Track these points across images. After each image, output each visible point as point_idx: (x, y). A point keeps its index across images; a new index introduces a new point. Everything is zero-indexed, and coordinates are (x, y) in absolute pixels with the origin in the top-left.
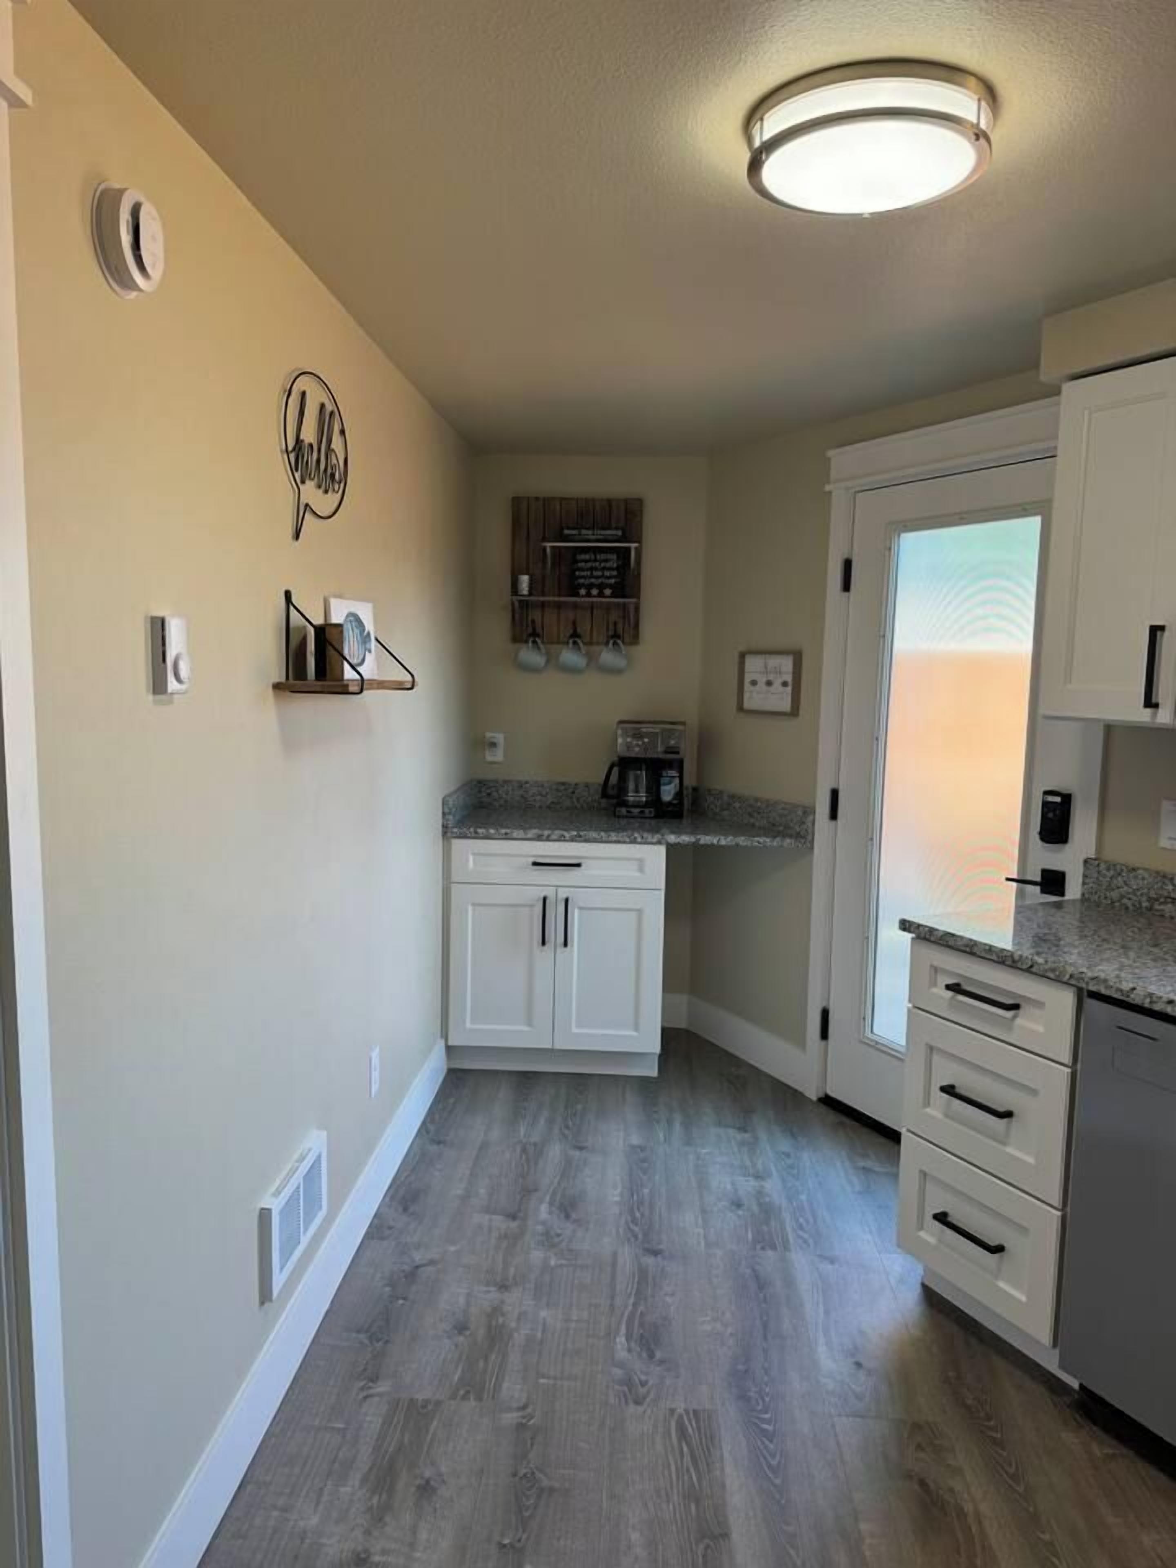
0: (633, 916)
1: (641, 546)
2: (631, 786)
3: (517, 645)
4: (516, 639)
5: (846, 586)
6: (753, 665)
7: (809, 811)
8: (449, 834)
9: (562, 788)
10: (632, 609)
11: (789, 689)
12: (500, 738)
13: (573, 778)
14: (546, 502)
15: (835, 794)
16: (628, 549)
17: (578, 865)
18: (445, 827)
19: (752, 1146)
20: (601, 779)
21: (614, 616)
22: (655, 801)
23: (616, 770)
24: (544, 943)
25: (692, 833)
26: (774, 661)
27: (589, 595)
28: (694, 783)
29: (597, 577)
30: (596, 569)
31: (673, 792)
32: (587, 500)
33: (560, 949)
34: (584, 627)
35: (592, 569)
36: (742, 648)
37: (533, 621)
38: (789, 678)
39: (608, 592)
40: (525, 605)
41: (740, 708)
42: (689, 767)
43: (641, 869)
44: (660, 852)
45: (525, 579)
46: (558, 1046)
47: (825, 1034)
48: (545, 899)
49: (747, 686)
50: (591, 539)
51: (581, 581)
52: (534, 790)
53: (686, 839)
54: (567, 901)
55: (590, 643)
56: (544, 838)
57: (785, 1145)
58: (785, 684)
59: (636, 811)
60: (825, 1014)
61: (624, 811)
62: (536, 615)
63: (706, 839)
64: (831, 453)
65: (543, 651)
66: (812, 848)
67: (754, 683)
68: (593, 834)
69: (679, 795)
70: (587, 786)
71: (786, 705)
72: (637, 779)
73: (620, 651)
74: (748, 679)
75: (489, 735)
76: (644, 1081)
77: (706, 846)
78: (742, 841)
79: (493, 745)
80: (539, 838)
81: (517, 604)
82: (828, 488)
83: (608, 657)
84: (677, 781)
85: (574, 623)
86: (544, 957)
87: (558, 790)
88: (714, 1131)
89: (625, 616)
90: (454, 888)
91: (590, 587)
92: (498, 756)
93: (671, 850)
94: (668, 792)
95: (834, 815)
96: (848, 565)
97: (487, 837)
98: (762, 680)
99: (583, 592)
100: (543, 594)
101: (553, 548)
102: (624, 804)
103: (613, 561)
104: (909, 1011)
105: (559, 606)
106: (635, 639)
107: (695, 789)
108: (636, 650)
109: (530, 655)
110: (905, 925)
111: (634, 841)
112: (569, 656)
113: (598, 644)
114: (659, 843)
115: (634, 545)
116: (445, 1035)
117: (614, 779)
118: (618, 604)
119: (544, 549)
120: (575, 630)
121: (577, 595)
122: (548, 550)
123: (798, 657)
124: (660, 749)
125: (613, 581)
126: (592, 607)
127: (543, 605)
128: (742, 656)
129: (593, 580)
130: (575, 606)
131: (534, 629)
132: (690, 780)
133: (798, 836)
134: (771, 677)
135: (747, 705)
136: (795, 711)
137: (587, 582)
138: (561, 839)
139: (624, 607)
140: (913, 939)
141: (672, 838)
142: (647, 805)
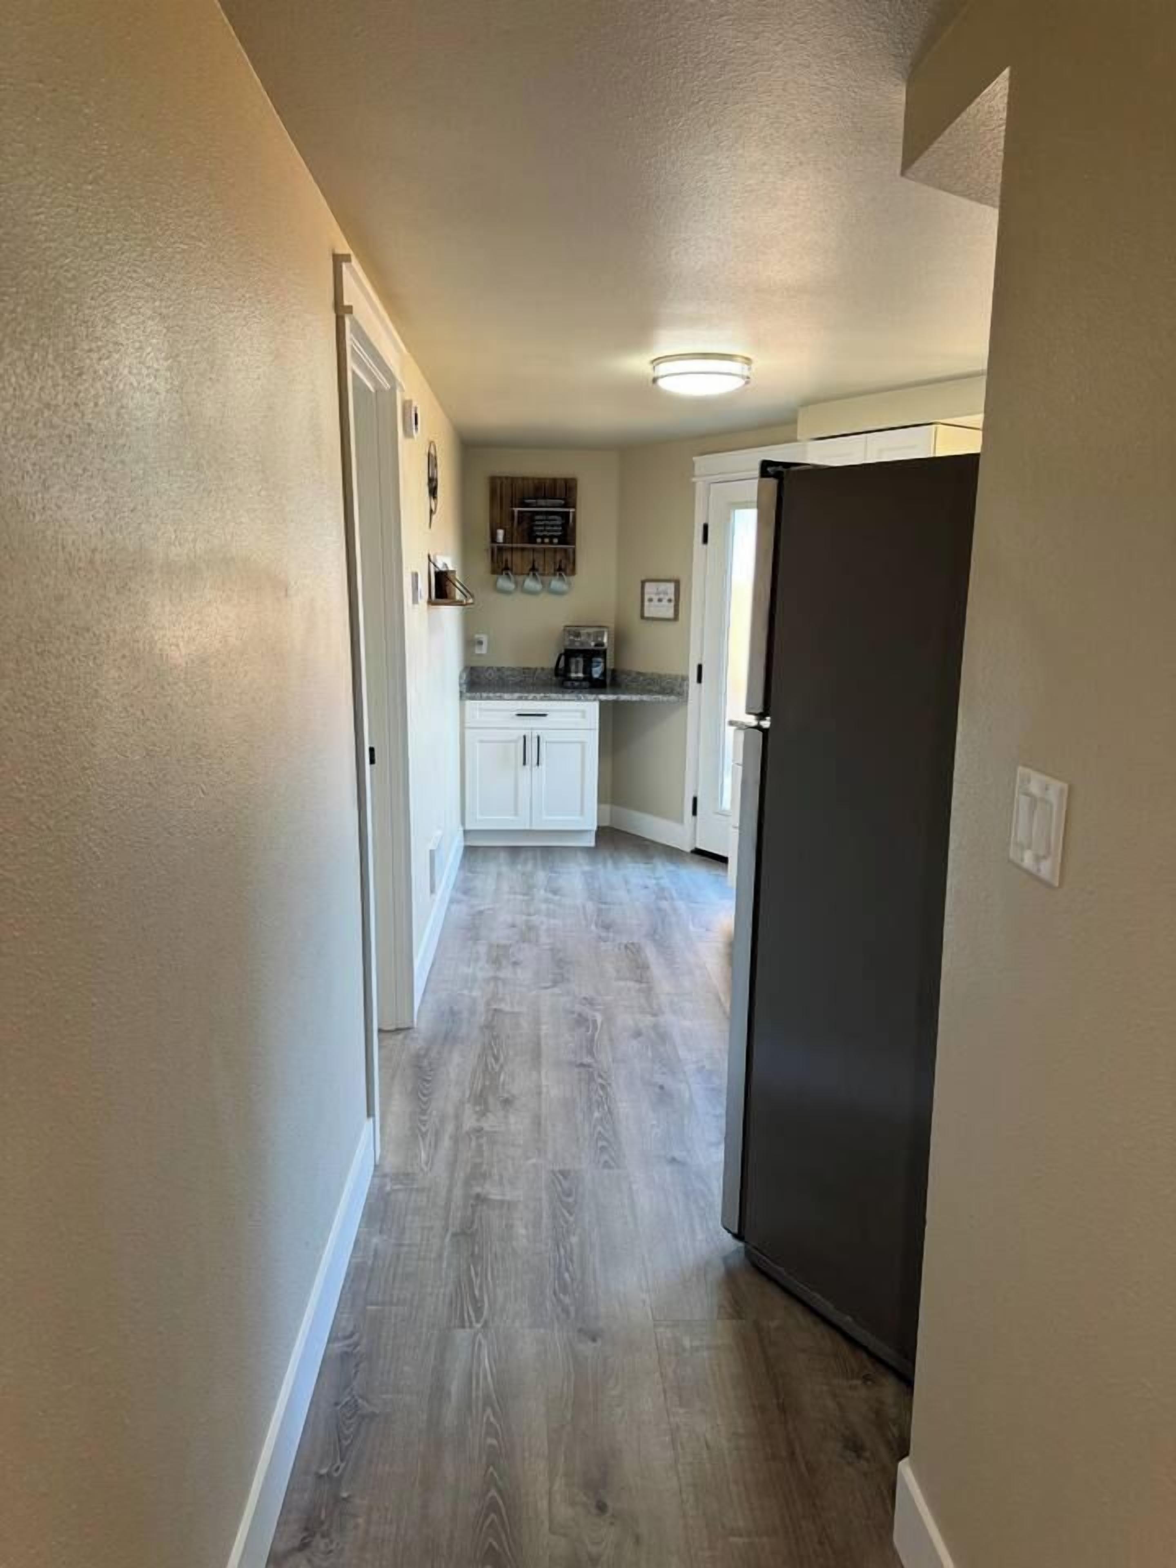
0: (579, 746)
1: (576, 511)
2: (573, 667)
3: (495, 576)
4: (494, 572)
5: (705, 540)
6: (650, 588)
7: (685, 679)
8: (463, 698)
9: (527, 671)
10: (571, 551)
11: (672, 604)
12: (484, 638)
13: (532, 665)
14: (513, 480)
15: (700, 667)
16: (568, 513)
17: (544, 715)
18: (461, 692)
19: (654, 870)
20: (553, 664)
21: (558, 557)
22: (588, 677)
23: (563, 658)
24: (524, 763)
25: (614, 693)
26: (663, 586)
27: (543, 543)
28: (612, 667)
29: (549, 531)
30: (548, 525)
31: (600, 672)
32: (539, 479)
33: (535, 768)
34: (539, 564)
35: (545, 525)
36: (643, 578)
37: (507, 561)
38: (673, 597)
39: (556, 540)
40: (500, 549)
41: (642, 617)
42: (610, 655)
43: (584, 717)
44: (596, 705)
45: (500, 533)
46: (534, 828)
47: (694, 812)
48: (525, 737)
49: (646, 603)
50: (544, 506)
51: (538, 533)
52: (509, 673)
53: (611, 697)
54: (538, 738)
55: (543, 575)
56: (524, 698)
57: (671, 867)
58: (670, 601)
59: (576, 684)
60: (695, 800)
61: (569, 684)
62: (507, 556)
63: (623, 697)
64: (695, 458)
65: (540, 581)
66: (686, 701)
67: (651, 600)
68: (554, 695)
69: (604, 673)
70: (543, 669)
71: (670, 614)
72: (577, 663)
73: (564, 580)
74: (647, 597)
75: (477, 636)
76: (587, 849)
77: (624, 701)
78: (645, 698)
79: (480, 643)
80: (520, 699)
81: (496, 550)
82: (694, 479)
83: (556, 583)
84: (602, 665)
85: (534, 561)
86: (524, 773)
87: (524, 673)
88: (631, 865)
89: (567, 558)
90: (468, 733)
91: (543, 537)
92: (483, 650)
93: (602, 704)
94: (597, 672)
95: (699, 680)
96: (706, 527)
97: (488, 698)
98: (655, 598)
99: (539, 540)
100: (512, 543)
101: (519, 512)
102: (570, 679)
103: (559, 521)
104: (733, 767)
105: (523, 549)
106: (573, 572)
107: (614, 671)
108: (574, 579)
109: (504, 583)
110: (731, 723)
111: (579, 700)
112: (530, 583)
113: (548, 575)
114: (595, 700)
115: (572, 510)
116: (463, 823)
117: (562, 664)
118: (561, 549)
119: (513, 512)
120: (533, 566)
121: (535, 542)
122: (516, 514)
123: (677, 583)
124: (593, 644)
125: (560, 533)
126: (545, 550)
127: (512, 549)
128: (643, 583)
129: (546, 533)
130: (534, 550)
131: (506, 564)
132: (610, 665)
133: (680, 694)
134: (661, 596)
135: (647, 614)
136: (676, 618)
137: (542, 534)
138: (534, 699)
139: (566, 550)
140: (735, 730)
141: (603, 697)
142: (584, 679)
